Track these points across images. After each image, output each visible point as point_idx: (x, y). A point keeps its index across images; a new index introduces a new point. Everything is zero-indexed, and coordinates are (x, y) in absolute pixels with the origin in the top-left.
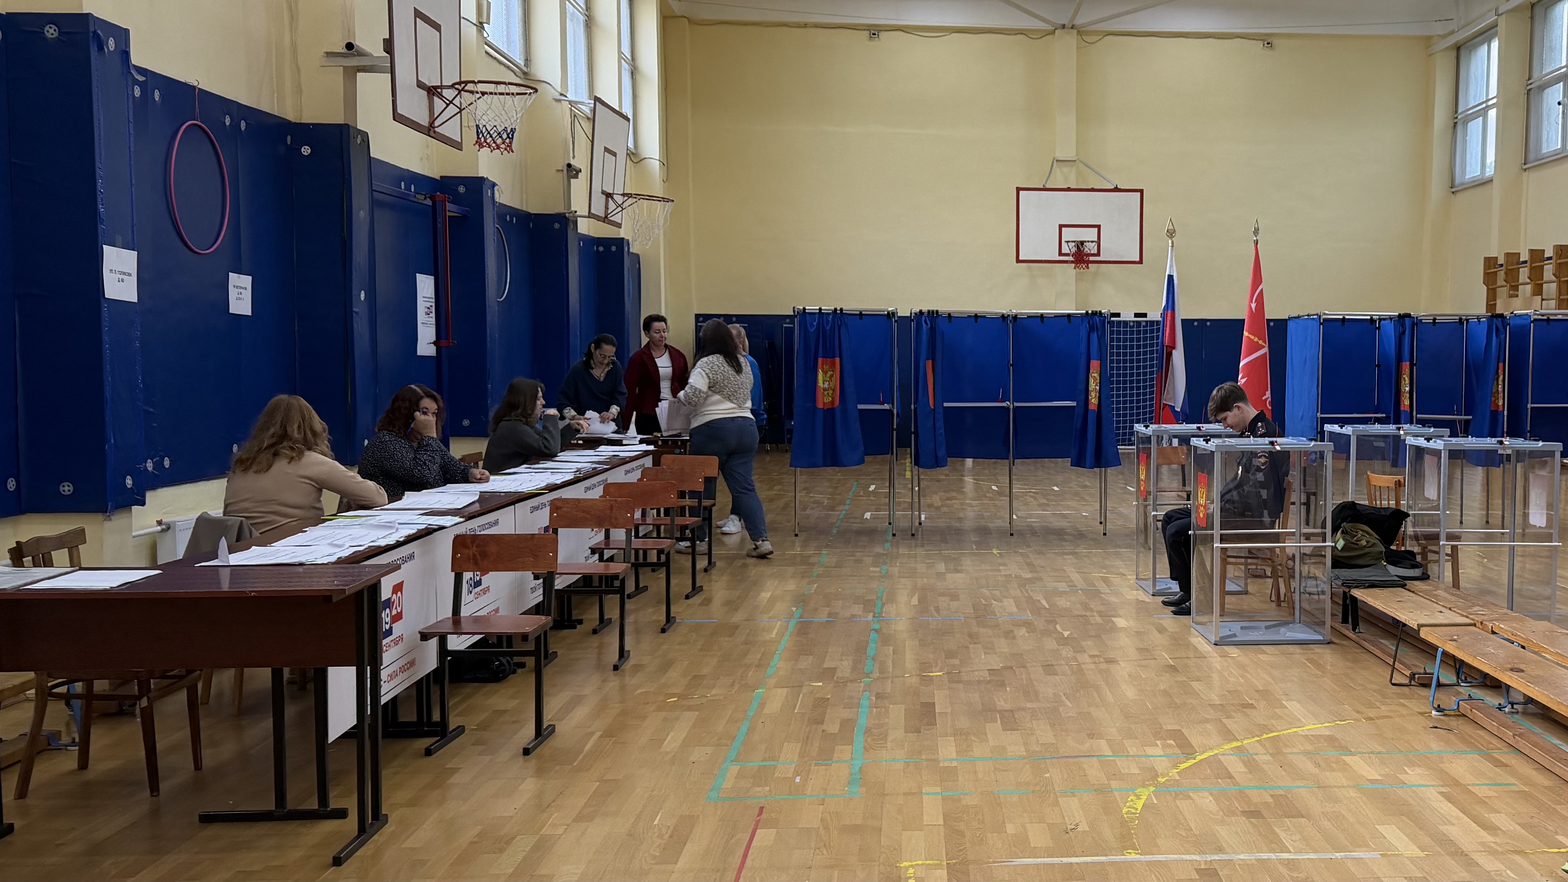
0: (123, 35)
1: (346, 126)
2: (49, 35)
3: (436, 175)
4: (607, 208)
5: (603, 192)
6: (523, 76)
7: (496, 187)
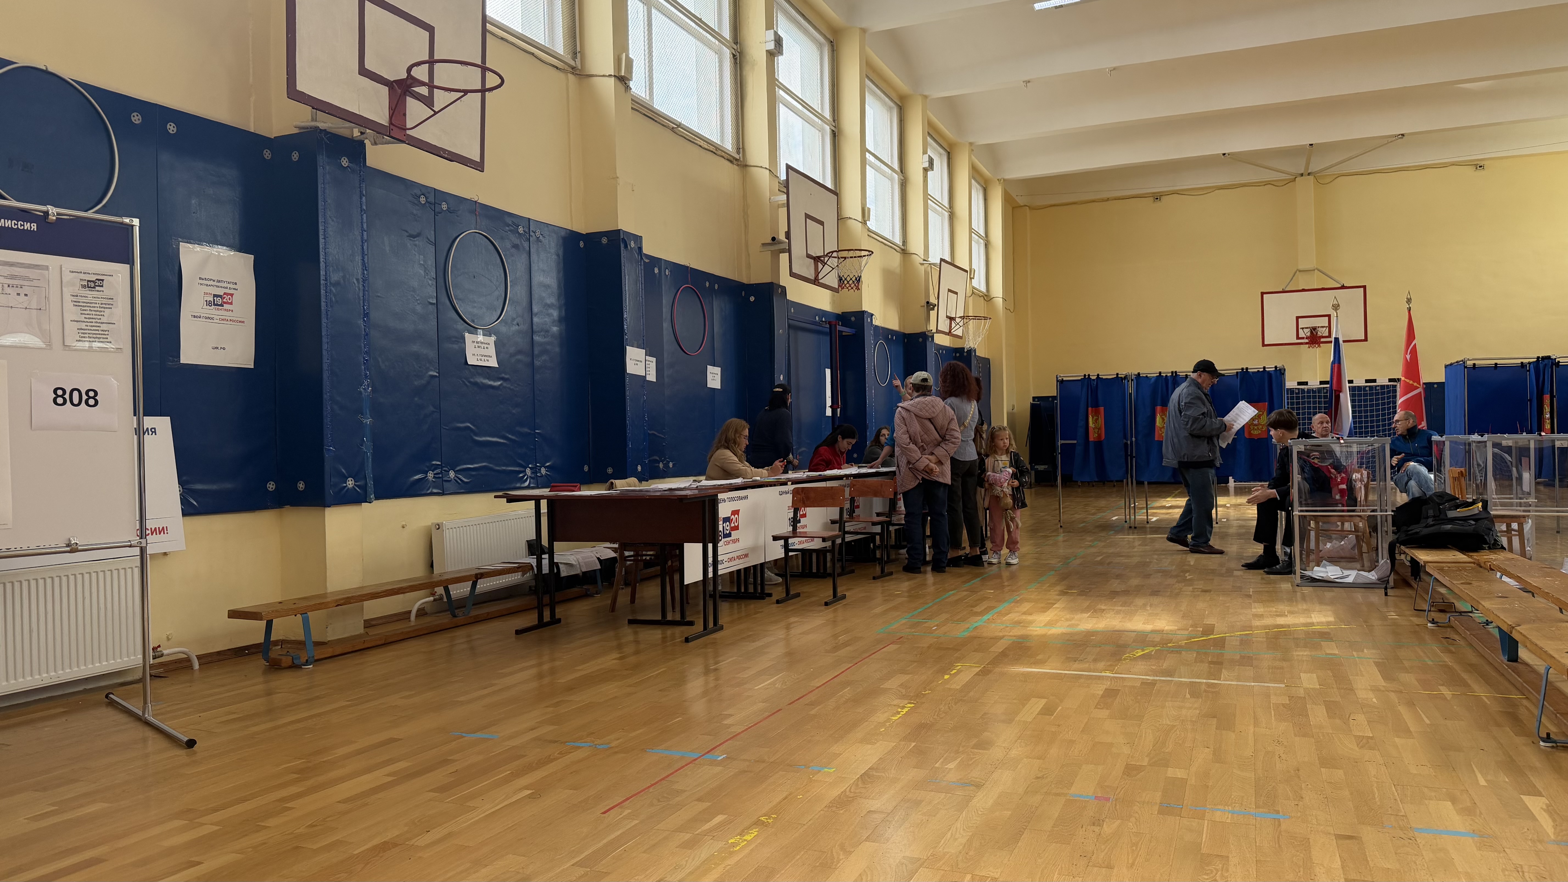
0: (638, 239)
1: (772, 283)
2: (603, 242)
3: (839, 311)
4: (950, 326)
5: (947, 317)
6: (901, 252)
7: (874, 317)
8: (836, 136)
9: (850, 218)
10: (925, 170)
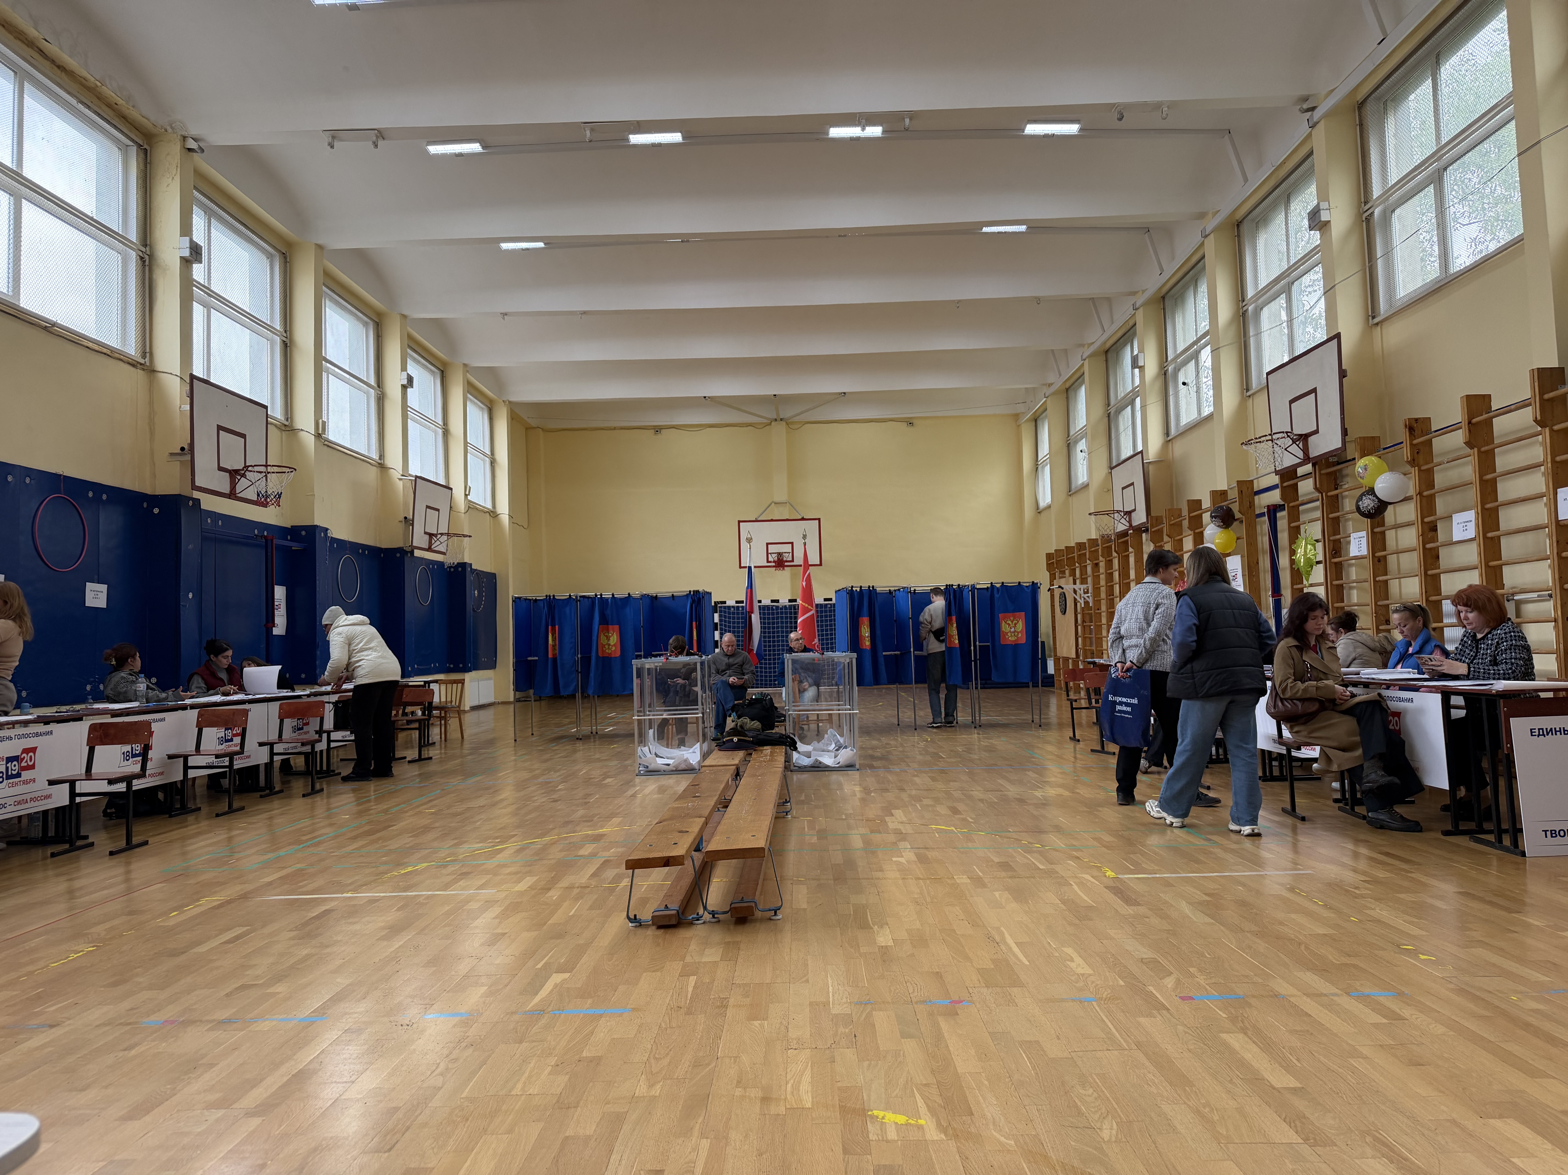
1: (183, 496)
3: (288, 525)
4: (430, 542)
5: (426, 533)
6: (378, 465)
7: (329, 531)
8: (287, 347)
9: (302, 430)
10: (404, 387)
